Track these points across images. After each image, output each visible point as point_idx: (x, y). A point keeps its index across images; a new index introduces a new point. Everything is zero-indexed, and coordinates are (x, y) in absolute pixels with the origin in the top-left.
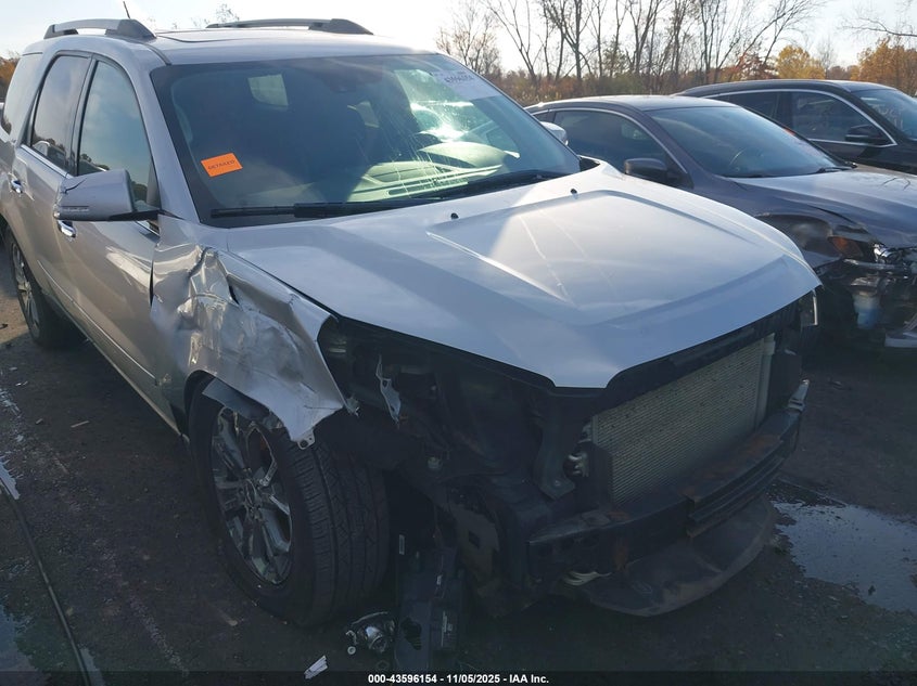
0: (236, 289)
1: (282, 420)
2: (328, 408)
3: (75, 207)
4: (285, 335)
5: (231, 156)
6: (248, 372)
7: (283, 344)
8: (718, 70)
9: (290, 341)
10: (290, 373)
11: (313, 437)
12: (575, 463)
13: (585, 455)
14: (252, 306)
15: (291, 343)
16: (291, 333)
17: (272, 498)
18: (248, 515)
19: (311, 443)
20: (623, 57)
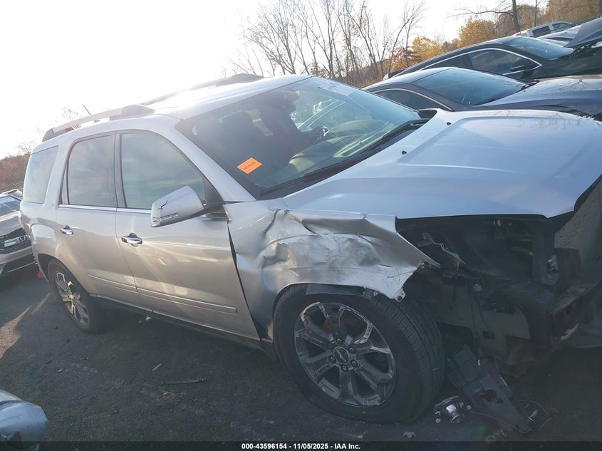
0: (310, 226)
1: (377, 289)
2: (408, 271)
3: (168, 216)
4: (360, 240)
5: (252, 160)
6: (338, 271)
7: (360, 246)
8: (381, 62)
9: (365, 242)
10: (368, 261)
11: (403, 292)
12: (551, 263)
13: (555, 257)
14: (327, 231)
15: (367, 242)
16: (364, 237)
17: (373, 348)
18: (341, 371)
19: (403, 296)
20: (323, 70)
